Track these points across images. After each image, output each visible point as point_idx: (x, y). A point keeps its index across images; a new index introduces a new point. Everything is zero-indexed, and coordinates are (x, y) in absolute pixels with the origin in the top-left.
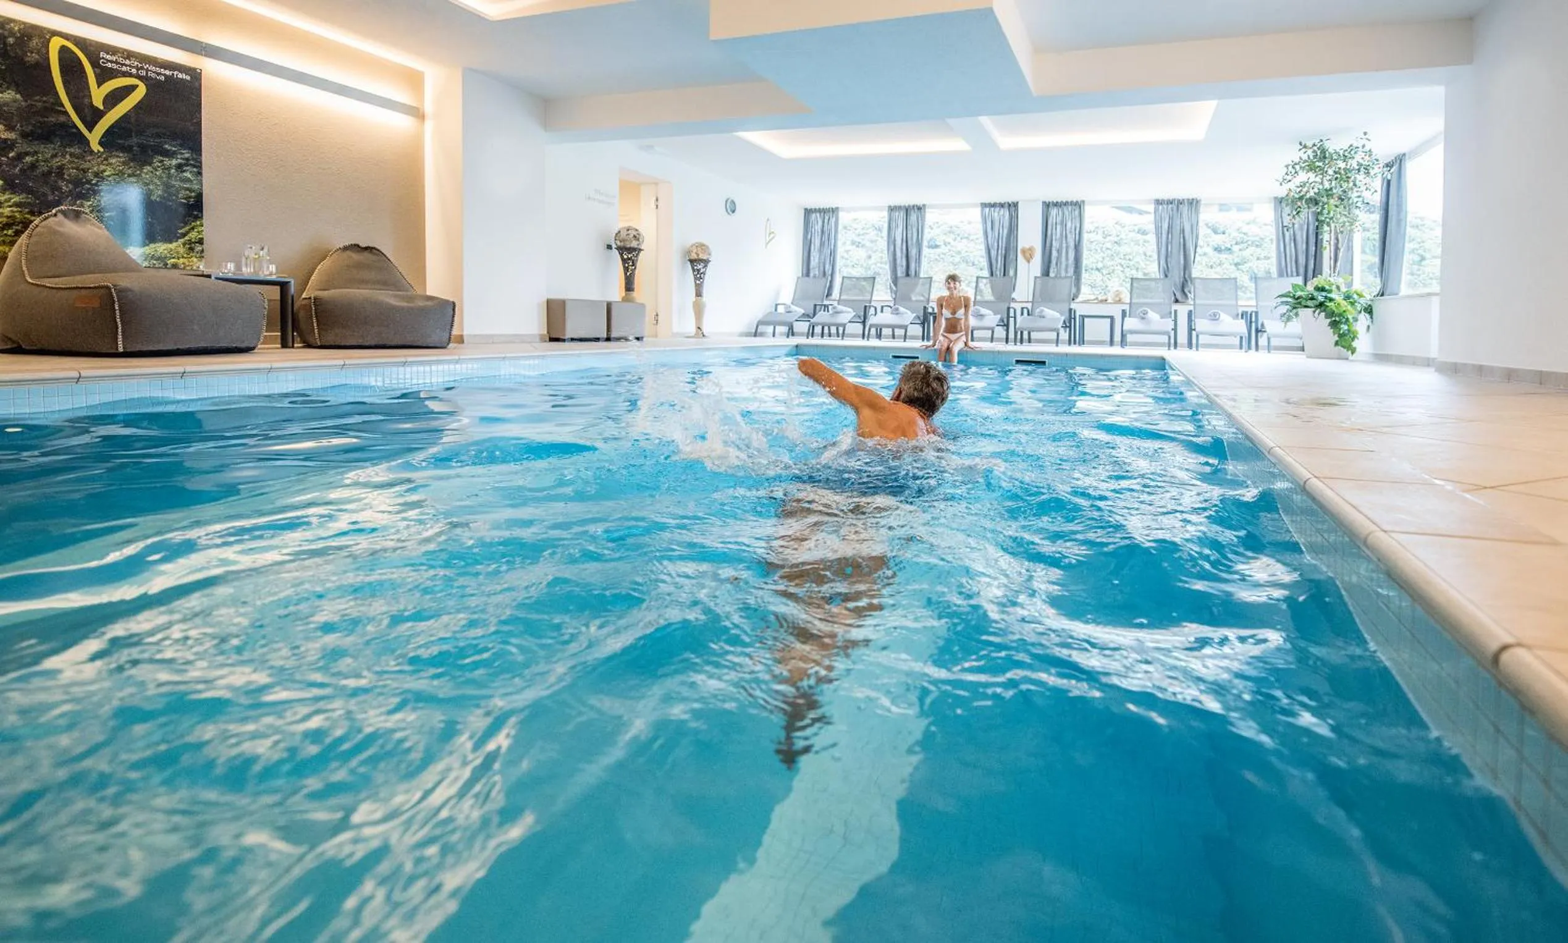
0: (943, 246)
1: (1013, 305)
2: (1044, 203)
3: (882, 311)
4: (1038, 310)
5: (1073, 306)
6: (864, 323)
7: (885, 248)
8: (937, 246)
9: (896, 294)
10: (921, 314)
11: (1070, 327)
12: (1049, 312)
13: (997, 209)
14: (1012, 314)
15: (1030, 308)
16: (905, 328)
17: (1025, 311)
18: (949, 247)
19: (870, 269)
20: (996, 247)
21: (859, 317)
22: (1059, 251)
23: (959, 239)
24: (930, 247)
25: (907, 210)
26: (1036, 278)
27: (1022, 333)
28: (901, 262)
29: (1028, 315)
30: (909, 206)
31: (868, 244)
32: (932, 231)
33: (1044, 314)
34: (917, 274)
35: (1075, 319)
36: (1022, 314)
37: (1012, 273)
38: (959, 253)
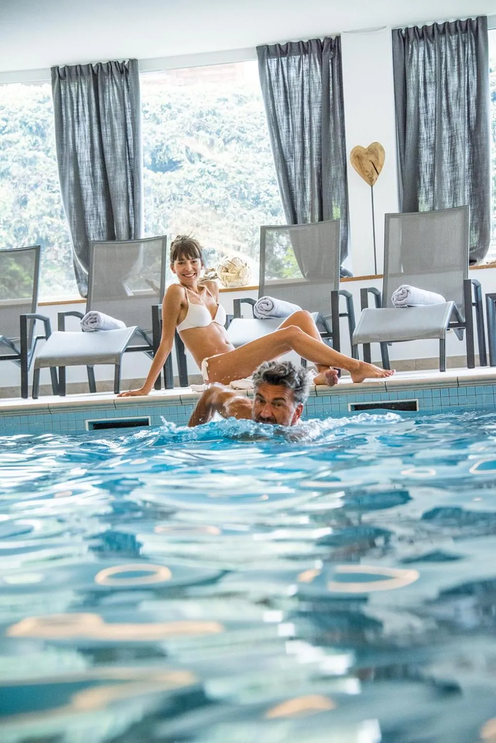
0: (186, 164)
1: (343, 286)
2: (396, 32)
3: (61, 327)
4: (397, 292)
5: (473, 275)
6: (22, 358)
7: (57, 178)
8: (173, 165)
9: (89, 284)
10: (149, 327)
11: (468, 325)
12: (421, 295)
13: (295, 60)
14: (343, 308)
15: (380, 290)
16: (115, 359)
17: (371, 297)
18: (199, 165)
19: (25, 230)
20: (298, 155)
21: (12, 345)
22: (436, 150)
23: (219, 141)
24: (157, 167)
25: (95, 76)
26: (388, 217)
27: (367, 347)
28: (94, 206)
29: (378, 305)
30: (100, 65)
31: (16, 170)
32: (159, 128)
33: (409, 299)
34: (132, 233)
35: (478, 305)
36: (364, 304)
37: (337, 212)
38: (223, 176)
